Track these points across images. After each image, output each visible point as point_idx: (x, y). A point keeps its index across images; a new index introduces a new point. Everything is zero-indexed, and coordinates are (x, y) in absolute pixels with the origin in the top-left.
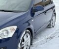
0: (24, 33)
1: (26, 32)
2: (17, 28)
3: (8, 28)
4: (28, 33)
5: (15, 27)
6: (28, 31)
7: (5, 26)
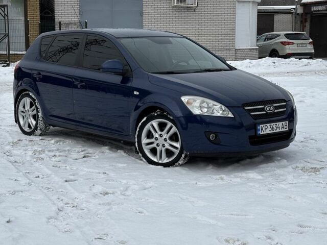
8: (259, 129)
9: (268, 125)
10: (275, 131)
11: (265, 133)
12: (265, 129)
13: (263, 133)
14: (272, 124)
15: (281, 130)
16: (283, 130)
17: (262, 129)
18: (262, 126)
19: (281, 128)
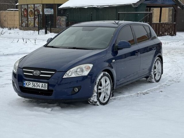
0: (102, 74)
1: (104, 75)
2: (93, 67)
3: (83, 66)
4: (107, 76)
5: (91, 66)
6: (107, 73)
7: (80, 63)
8: (25, 83)
9: (31, 82)
10: (36, 87)
11: (28, 87)
12: (29, 84)
13: (27, 86)
14: (34, 83)
15: (40, 88)
16: (42, 88)
17: (26, 84)
18: (27, 82)
19: (41, 87)
